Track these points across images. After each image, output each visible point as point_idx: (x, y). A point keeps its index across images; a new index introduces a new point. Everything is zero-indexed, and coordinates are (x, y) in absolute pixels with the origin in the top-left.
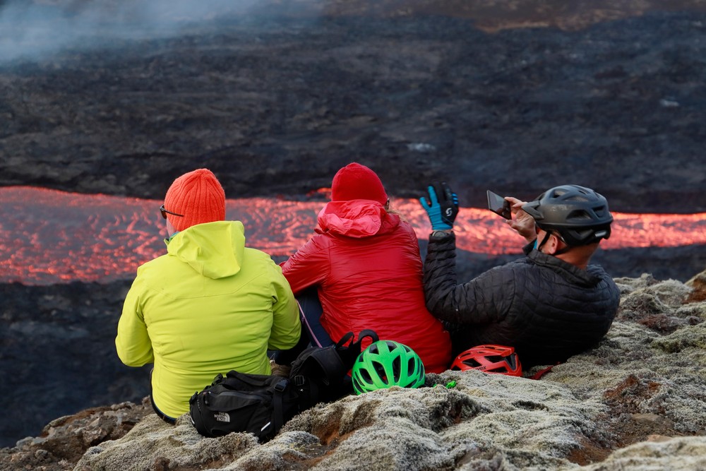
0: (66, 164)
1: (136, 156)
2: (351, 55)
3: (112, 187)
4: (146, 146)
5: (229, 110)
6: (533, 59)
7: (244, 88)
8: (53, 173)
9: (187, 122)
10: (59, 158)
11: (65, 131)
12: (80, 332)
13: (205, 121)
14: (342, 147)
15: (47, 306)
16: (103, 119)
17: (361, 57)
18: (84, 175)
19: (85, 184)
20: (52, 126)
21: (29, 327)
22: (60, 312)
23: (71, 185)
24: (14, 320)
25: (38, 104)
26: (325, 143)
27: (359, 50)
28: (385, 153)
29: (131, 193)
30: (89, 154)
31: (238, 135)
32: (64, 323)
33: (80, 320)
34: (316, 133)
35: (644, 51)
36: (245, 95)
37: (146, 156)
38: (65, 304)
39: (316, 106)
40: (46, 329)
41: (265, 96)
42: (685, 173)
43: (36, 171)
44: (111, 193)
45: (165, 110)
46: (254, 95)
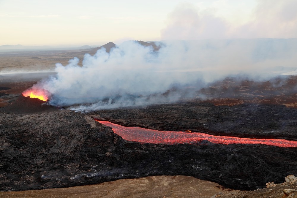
0: (146, 124)
1: (157, 123)
2: (193, 108)
3: (153, 128)
4: (159, 122)
5: (173, 117)
6: (224, 111)
7: (175, 113)
8: (144, 125)
9: (166, 118)
10: (145, 123)
11: (146, 119)
12: (147, 152)
13: (169, 118)
14: (191, 124)
15: (142, 147)
16: (152, 117)
17: (194, 109)
18: (149, 126)
19: (149, 127)
20: (144, 118)
21: (139, 151)
22: (145, 148)
23: (147, 128)
24: (137, 149)
25: (142, 114)
26: (189, 123)
27: (194, 108)
28: (199, 125)
29: (156, 129)
30: (150, 123)
31: (174, 121)
32: (145, 150)
33: (148, 150)
34: (187, 121)
35: (243, 110)
36: (175, 114)
37: (159, 123)
38: (145, 147)
39: (187, 117)
40: (142, 151)
41: (179, 115)
42: (251, 131)
43: (141, 125)
44: (153, 129)
45: (162, 116)
46: (177, 114)
